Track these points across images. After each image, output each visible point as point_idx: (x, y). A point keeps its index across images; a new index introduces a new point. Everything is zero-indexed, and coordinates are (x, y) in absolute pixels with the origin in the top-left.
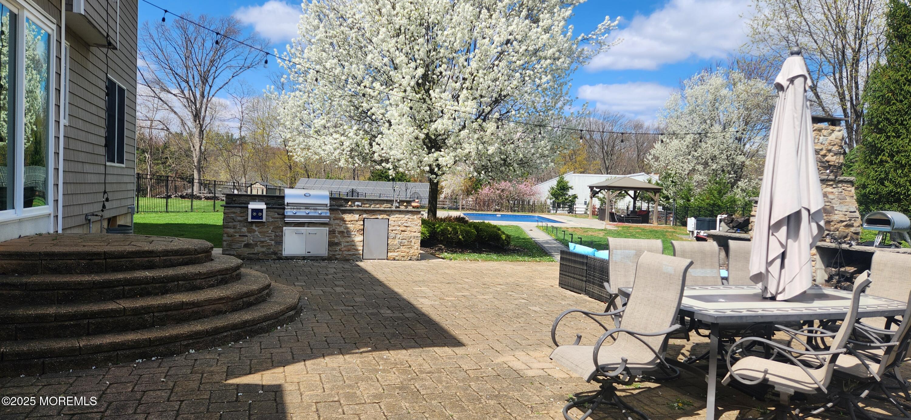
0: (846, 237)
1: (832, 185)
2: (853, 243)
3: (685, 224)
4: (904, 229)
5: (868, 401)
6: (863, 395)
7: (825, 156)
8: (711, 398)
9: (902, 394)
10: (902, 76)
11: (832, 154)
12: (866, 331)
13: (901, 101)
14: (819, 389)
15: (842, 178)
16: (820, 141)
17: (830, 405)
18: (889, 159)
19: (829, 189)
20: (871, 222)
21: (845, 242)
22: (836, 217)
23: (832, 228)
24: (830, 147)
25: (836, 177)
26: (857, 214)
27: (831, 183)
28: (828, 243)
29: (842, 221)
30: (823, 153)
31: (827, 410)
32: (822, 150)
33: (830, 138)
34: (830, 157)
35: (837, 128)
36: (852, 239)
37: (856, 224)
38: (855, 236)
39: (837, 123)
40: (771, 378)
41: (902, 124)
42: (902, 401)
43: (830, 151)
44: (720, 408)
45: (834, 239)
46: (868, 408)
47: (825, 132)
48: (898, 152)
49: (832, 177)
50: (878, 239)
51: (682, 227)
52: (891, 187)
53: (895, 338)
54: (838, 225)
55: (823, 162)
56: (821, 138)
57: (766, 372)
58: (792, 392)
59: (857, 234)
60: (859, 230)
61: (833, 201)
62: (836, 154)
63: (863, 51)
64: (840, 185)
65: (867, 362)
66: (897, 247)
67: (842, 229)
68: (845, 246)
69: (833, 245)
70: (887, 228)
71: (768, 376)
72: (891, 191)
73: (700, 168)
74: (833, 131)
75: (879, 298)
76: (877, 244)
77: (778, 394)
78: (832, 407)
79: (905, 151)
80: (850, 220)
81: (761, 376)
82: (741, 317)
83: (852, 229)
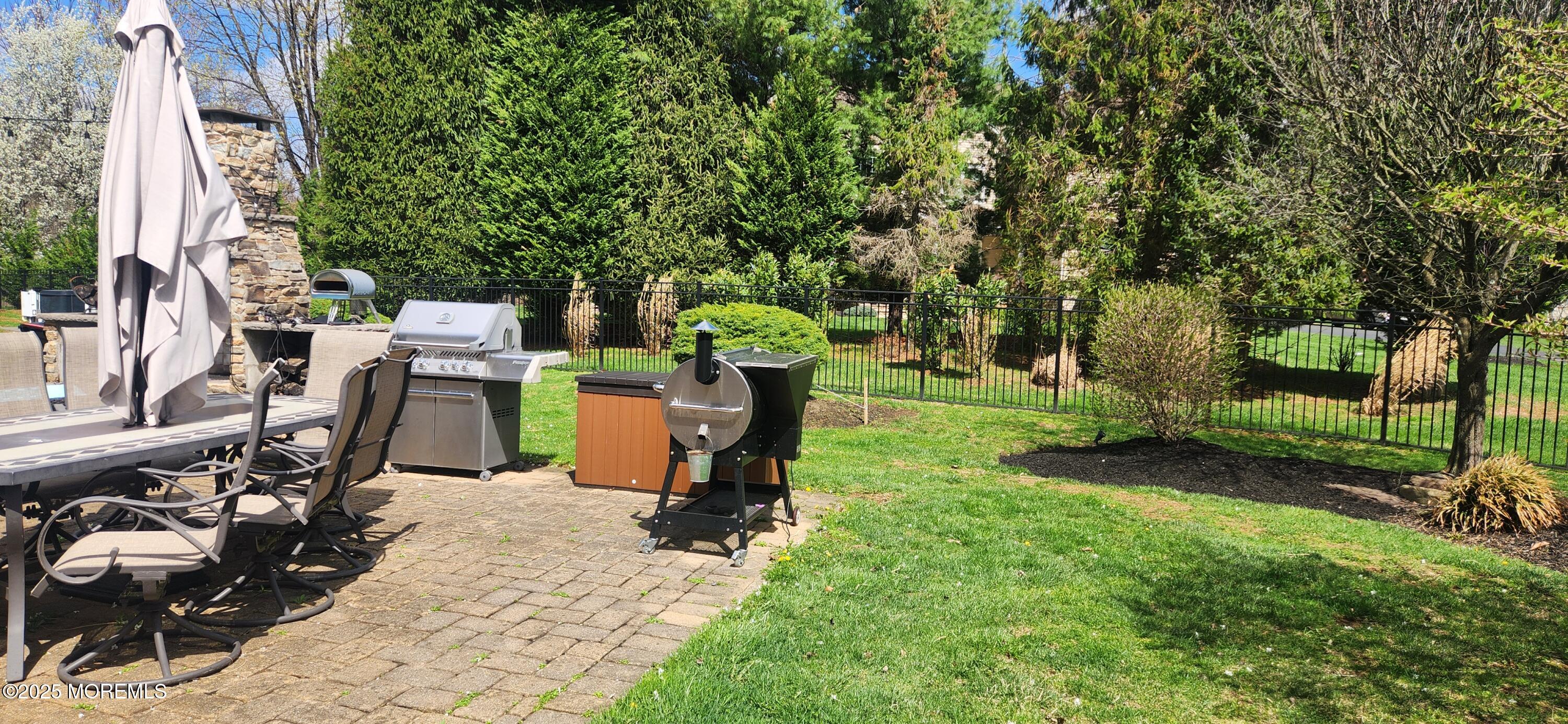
0: (289, 311)
1: (262, 228)
2: (297, 320)
3: (17, 305)
4: (367, 296)
5: (305, 558)
6: (295, 552)
7: (249, 179)
8: (16, 628)
9: (354, 536)
10: (370, 66)
11: (259, 176)
12: (293, 453)
13: (370, 105)
14: (207, 560)
15: (277, 217)
16: (240, 153)
17: (240, 580)
18: (359, 192)
19: (259, 235)
20: (322, 286)
21: (285, 320)
22: (272, 280)
23: (267, 299)
24: (256, 166)
25: (268, 214)
26: (304, 275)
27: (261, 224)
28: (262, 324)
29: (282, 287)
30: (246, 173)
31: (237, 589)
32: (243, 168)
33: (254, 149)
34: (256, 182)
35: (266, 134)
36: (298, 314)
37: (303, 291)
38: (302, 310)
39: (265, 125)
40: (126, 562)
41: (372, 140)
42: (353, 546)
43: (256, 171)
44: (42, 642)
45: (269, 315)
46: (305, 569)
47: (246, 139)
48: (369, 180)
49: (261, 214)
50: (333, 313)
51: (15, 311)
52: (366, 235)
53: (325, 456)
54: (276, 294)
55: (247, 190)
56: (241, 148)
57: (115, 554)
58: (162, 576)
59: (305, 305)
60: (308, 299)
61: (266, 254)
62: (266, 178)
63: (321, 19)
64: (275, 228)
65: (289, 500)
66: (359, 322)
67: (282, 299)
68: (286, 326)
69: (269, 326)
70: (343, 295)
71: (118, 560)
72: (366, 242)
73: (51, 191)
74: (259, 138)
75: (318, 400)
76: (331, 319)
77: (139, 587)
78: (244, 582)
79: (379, 182)
80: (293, 285)
81: (105, 563)
82: (68, 466)
83: (298, 299)
